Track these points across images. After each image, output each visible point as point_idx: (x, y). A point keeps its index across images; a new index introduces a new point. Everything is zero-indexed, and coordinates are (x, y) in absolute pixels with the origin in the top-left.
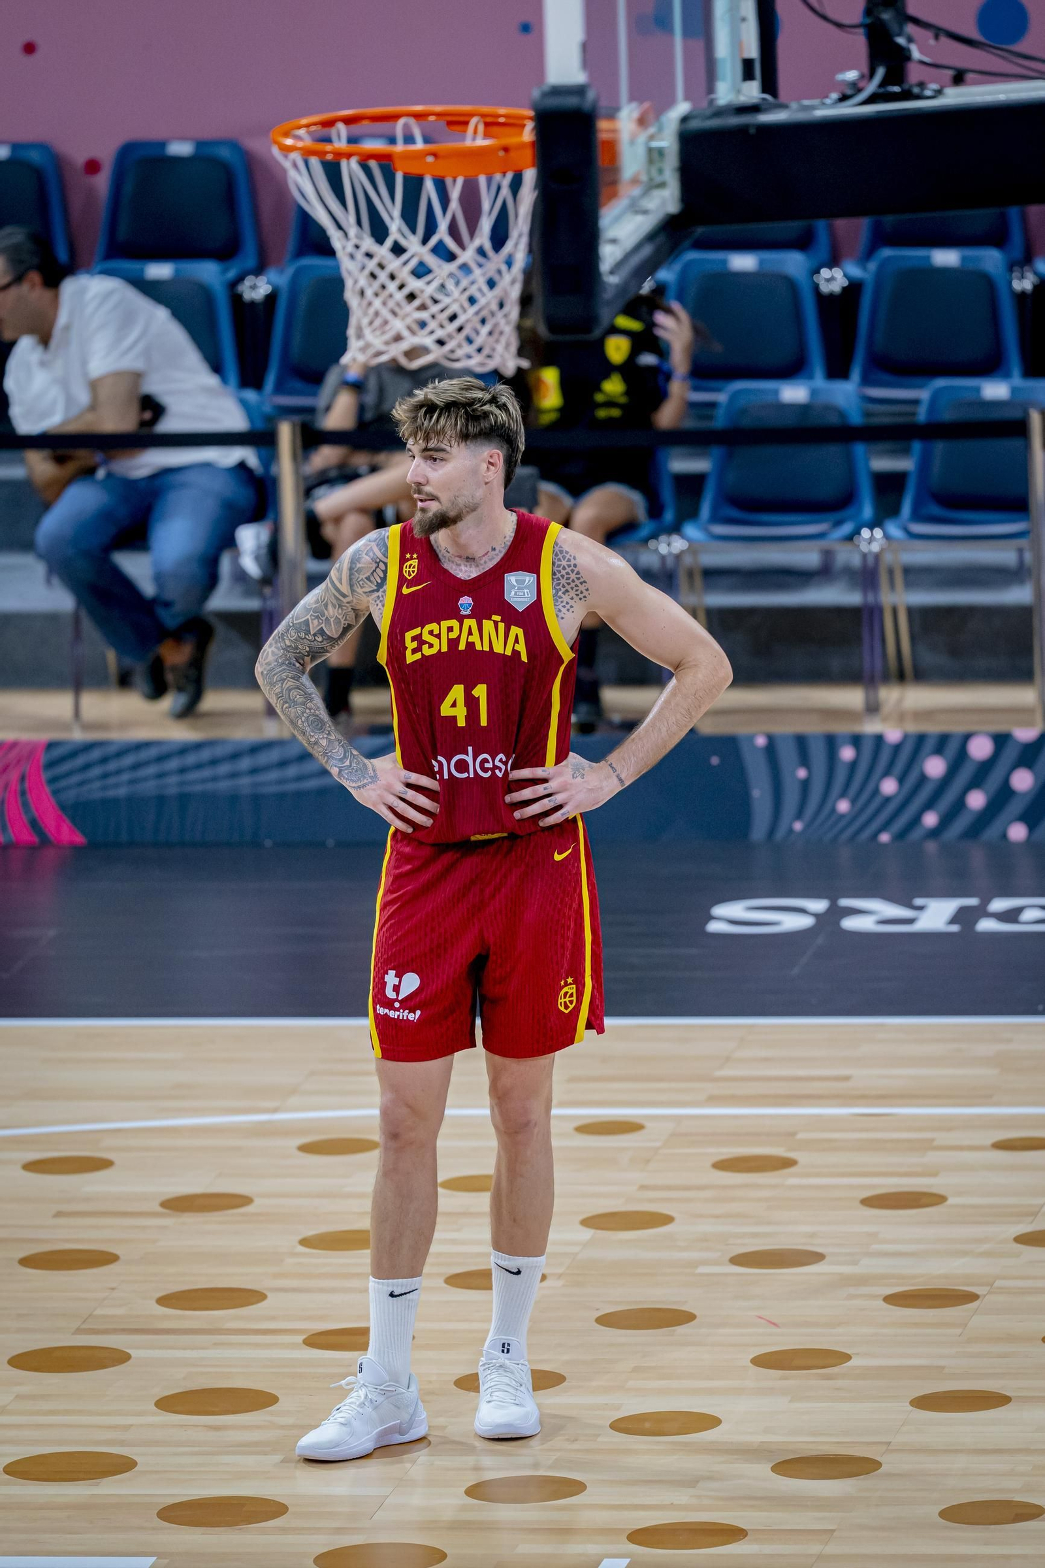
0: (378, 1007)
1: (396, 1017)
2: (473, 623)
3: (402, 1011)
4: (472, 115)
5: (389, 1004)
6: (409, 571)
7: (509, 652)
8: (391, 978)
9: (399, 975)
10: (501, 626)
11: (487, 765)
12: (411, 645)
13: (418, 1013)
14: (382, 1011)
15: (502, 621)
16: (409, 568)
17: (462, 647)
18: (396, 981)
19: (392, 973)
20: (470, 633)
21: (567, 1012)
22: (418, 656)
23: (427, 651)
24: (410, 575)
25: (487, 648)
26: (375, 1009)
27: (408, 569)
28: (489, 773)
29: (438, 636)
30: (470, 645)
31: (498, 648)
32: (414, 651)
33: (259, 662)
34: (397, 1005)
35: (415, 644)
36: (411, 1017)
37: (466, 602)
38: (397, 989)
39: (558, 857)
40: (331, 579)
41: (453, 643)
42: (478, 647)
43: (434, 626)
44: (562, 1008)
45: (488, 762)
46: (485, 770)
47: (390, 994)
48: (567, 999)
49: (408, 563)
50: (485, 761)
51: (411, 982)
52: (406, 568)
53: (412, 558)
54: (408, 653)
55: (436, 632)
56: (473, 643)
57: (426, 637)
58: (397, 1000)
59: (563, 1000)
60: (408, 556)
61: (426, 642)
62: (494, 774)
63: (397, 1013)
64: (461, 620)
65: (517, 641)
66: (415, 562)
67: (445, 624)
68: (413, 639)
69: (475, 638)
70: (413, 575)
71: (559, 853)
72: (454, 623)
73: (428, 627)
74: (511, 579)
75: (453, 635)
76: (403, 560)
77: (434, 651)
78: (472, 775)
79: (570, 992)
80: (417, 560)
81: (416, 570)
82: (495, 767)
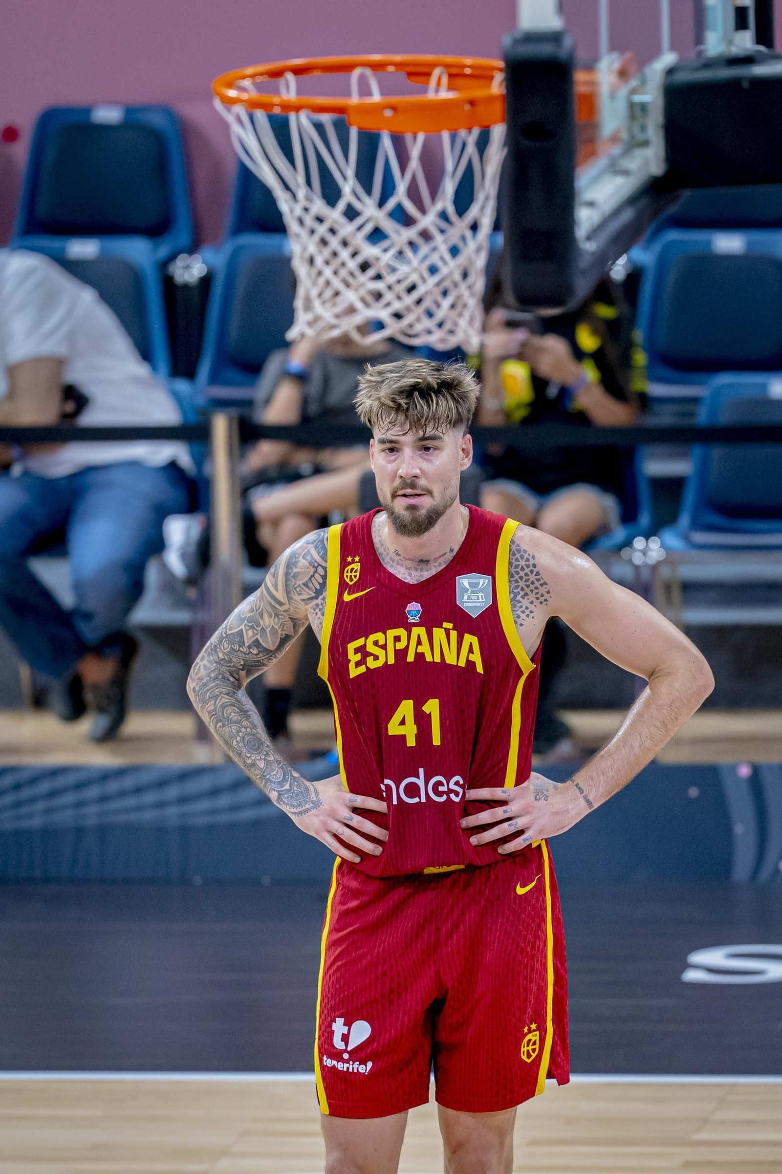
0: (325, 1058)
1: (345, 1069)
2: (421, 631)
3: (351, 1062)
4: (434, 65)
5: (337, 1055)
6: (351, 576)
7: (462, 663)
8: (339, 1027)
9: (348, 1023)
10: (454, 634)
11: (441, 789)
12: (354, 658)
13: (370, 1064)
14: (329, 1062)
15: (454, 629)
16: (351, 572)
17: (411, 658)
18: (345, 1030)
19: (340, 1021)
20: (419, 642)
21: (529, 1061)
22: (362, 669)
23: (372, 664)
24: (351, 580)
25: (438, 659)
26: (321, 1060)
27: (349, 574)
28: (445, 797)
29: (384, 647)
30: (420, 656)
31: (451, 659)
32: (358, 664)
33: (191, 677)
34: (346, 1056)
35: (358, 657)
36: (362, 1068)
37: (414, 609)
38: (345, 1038)
39: (520, 891)
40: (266, 585)
41: (401, 654)
42: (429, 658)
43: (379, 636)
44: (524, 1058)
45: (442, 785)
46: (439, 794)
47: (338, 1044)
48: (530, 1048)
49: (350, 567)
50: (439, 783)
51: (361, 1031)
52: (347, 572)
53: (353, 562)
54: (352, 666)
55: (382, 642)
56: (423, 654)
57: (370, 648)
58: (346, 1051)
59: (526, 1049)
60: (349, 559)
61: (371, 654)
62: (449, 797)
63: (346, 1065)
64: (408, 628)
65: (471, 650)
66: (357, 566)
67: (391, 633)
68: (357, 651)
69: (425, 648)
70: (355, 580)
71: (523, 886)
72: (401, 632)
73: (373, 637)
74: (464, 582)
75: (400, 646)
76: (344, 564)
77: (379, 663)
78: (423, 800)
79: (533, 1039)
80: (359, 564)
81: (358, 574)
82: (450, 791)
